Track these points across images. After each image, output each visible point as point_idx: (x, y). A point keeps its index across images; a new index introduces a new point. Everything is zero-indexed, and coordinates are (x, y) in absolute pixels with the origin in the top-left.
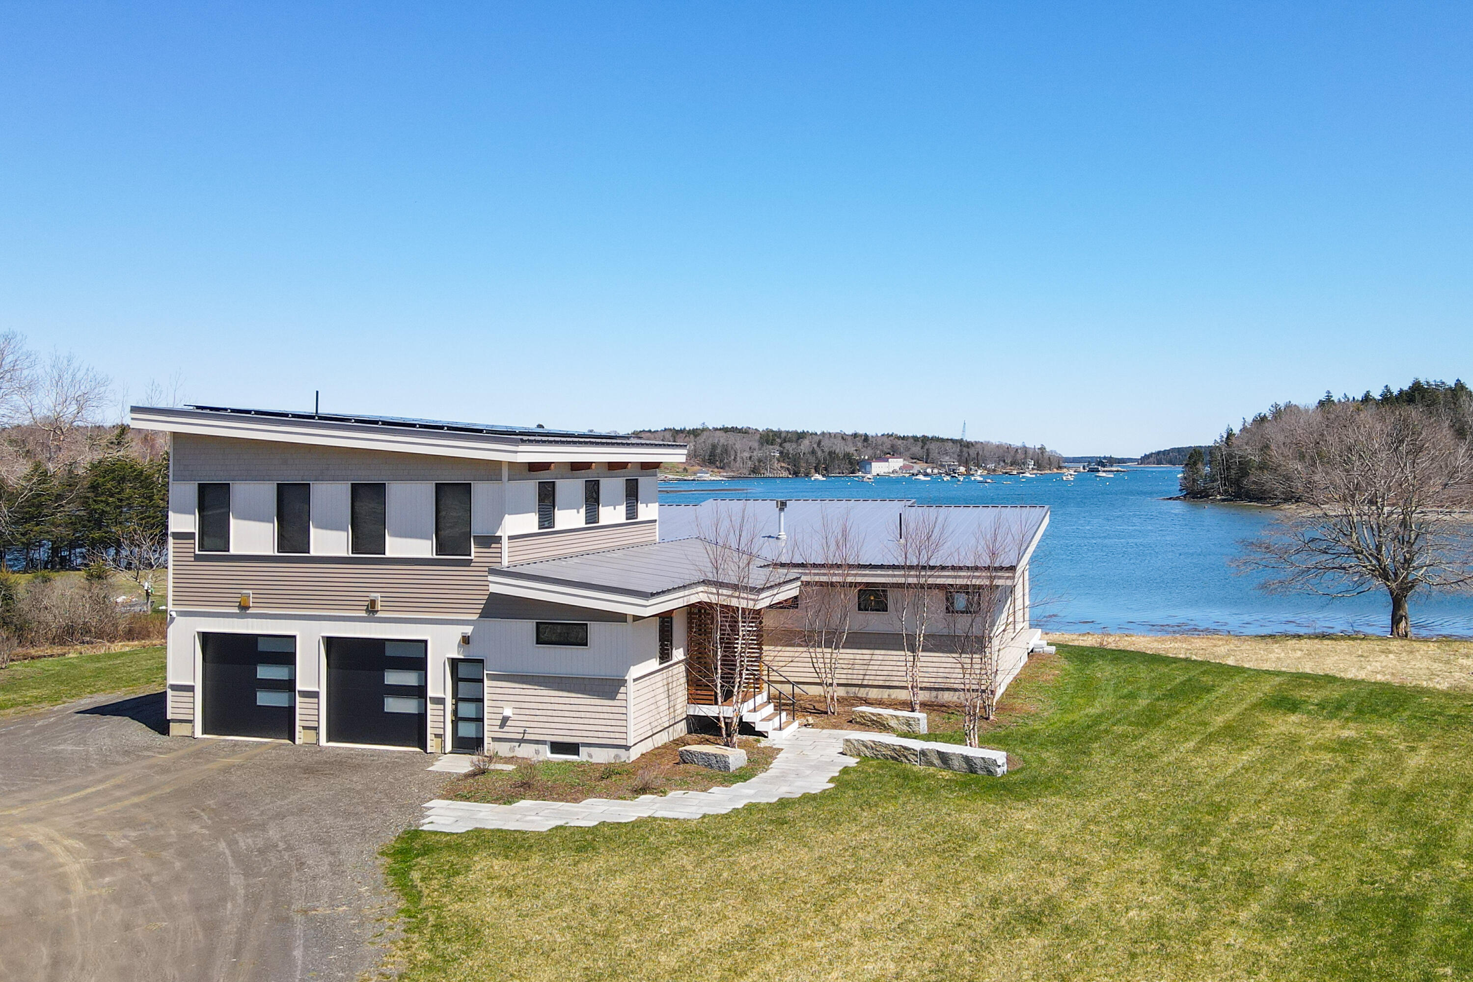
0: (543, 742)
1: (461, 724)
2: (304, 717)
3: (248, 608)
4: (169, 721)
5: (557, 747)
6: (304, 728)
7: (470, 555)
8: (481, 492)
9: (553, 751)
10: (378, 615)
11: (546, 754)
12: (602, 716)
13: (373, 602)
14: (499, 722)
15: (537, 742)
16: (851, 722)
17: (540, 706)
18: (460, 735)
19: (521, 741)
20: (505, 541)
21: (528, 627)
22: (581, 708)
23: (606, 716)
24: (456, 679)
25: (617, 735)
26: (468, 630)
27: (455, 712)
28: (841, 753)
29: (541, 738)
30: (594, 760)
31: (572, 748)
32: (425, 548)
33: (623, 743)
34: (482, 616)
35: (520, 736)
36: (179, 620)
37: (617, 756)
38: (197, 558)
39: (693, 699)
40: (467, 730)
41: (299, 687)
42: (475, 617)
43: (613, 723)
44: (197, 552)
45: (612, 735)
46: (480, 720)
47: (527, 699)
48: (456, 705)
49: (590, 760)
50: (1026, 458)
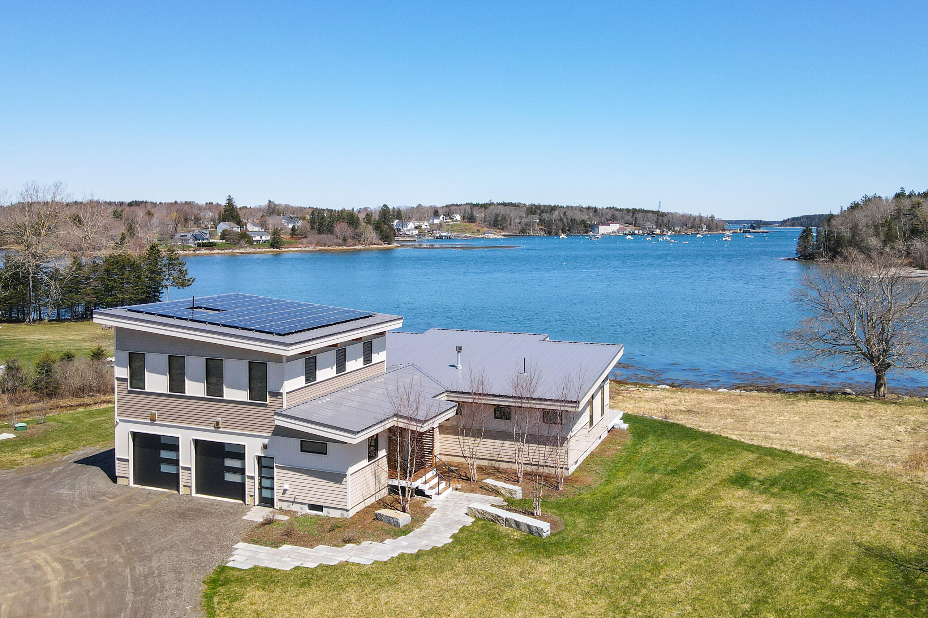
0: (305, 504)
1: (263, 490)
2: (184, 481)
3: (155, 420)
4: (117, 477)
5: (312, 507)
6: (184, 486)
7: (266, 401)
8: (271, 367)
9: (310, 509)
10: (220, 430)
11: (307, 511)
12: (334, 492)
13: (217, 423)
14: (282, 491)
15: (301, 503)
16: (481, 488)
17: (303, 485)
18: (263, 496)
19: (293, 502)
20: (285, 395)
21: (296, 443)
22: (324, 487)
23: (336, 493)
24: (261, 466)
25: (342, 503)
26: (266, 441)
27: (260, 484)
28: (466, 514)
29: (303, 501)
30: (330, 516)
31: (319, 508)
32: (243, 395)
33: (345, 507)
34: (273, 434)
35: (293, 500)
36: (121, 424)
37: (342, 514)
38: (130, 392)
39: (391, 477)
40: (266, 494)
41: (181, 465)
42: (270, 435)
43: (340, 497)
44: (129, 389)
45: (339, 503)
46: (272, 489)
47: (296, 480)
48: (261, 480)
49: (329, 515)
50: (701, 223)
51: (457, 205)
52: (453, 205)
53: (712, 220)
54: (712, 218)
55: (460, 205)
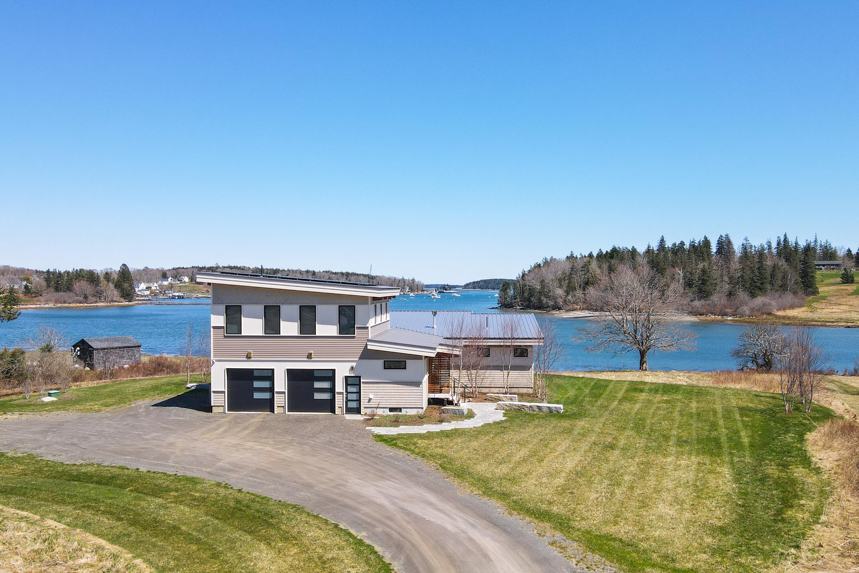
0: (387, 408)
1: (349, 403)
2: (278, 402)
3: (250, 358)
4: (212, 406)
5: (391, 410)
6: (278, 407)
7: (355, 334)
8: (359, 309)
9: (390, 411)
10: (312, 359)
11: (387, 412)
12: (412, 396)
13: (311, 354)
14: (367, 401)
15: (384, 408)
16: (486, 400)
17: (385, 394)
18: (348, 407)
19: (377, 408)
20: (369, 328)
21: (380, 363)
22: (403, 394)
23: (413, 396)
24: (347, 385)
25: (418, 404)
26: (354, 364)
27: (347, 398)
28: (496, 409)
29: (386, 406)
30: (408, 414)
31: (400, 409)
32: (333, 331)
33: (421, 406)
34: (360, 358)
35: (376, 406)
36: (216, 363)
37: (418, 412)
38: (225, 337)
39: (431, 391)
40: (353, 405)
41: (275, 390)
42: (357, 359)
43: (416, 399)
44: (225, 335)
45: (416, 404)
46: (359, 400)
47: (380, 391)
48: (347, 395)
49: (406, 414)
50: (404, 285)
51: (183, 268)
52: (179, 268)
53: (413, 282)
54: (413, 280)
55: (186, 268)
